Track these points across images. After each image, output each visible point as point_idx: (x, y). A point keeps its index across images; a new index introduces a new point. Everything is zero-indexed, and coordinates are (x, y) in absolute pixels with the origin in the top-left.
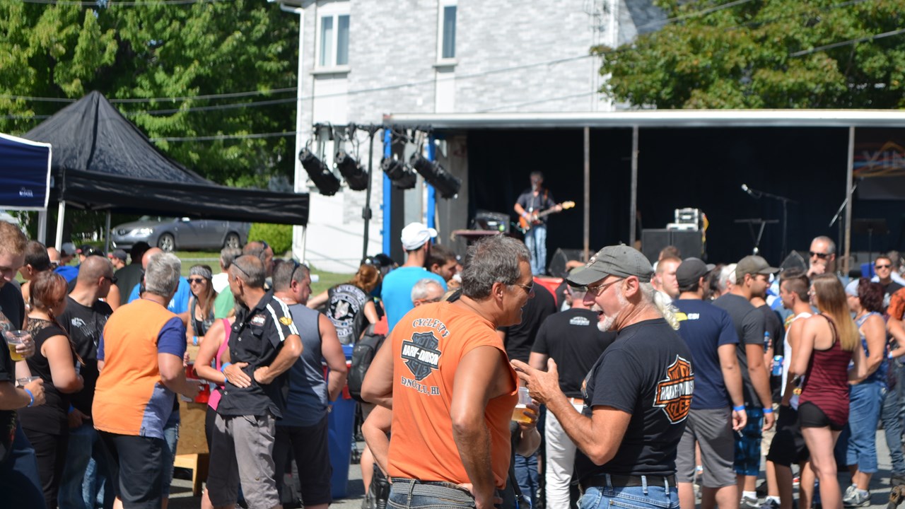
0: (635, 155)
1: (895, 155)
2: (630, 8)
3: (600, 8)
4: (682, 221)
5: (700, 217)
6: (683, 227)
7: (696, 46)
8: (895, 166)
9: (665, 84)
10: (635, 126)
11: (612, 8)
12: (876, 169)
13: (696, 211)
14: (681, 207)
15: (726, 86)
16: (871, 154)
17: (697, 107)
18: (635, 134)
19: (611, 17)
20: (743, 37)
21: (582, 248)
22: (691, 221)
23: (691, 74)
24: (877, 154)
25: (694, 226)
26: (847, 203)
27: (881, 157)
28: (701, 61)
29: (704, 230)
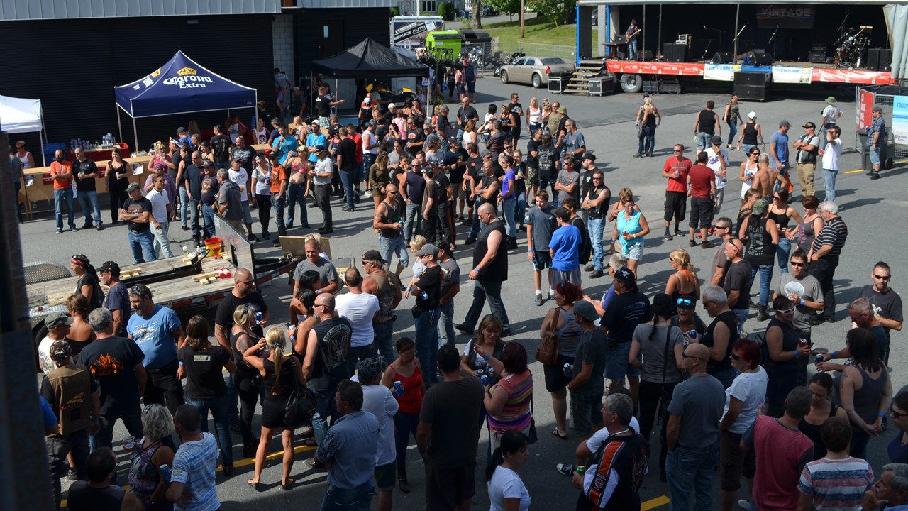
0: (660, 15)
1: (773, 10)
4: (681, 40)
5: (688, 38)
6: (681, 42)
8: (773, 15)
12: (766, 16)
13: (686, 36)
14: (681, 34)
16: (765, 10)
18: (661, 7)
21: (642, 50)
22: (684, 39)
24: (767, 10)
25: (686, 41)
27: (768, 11)
29: (689, 43)
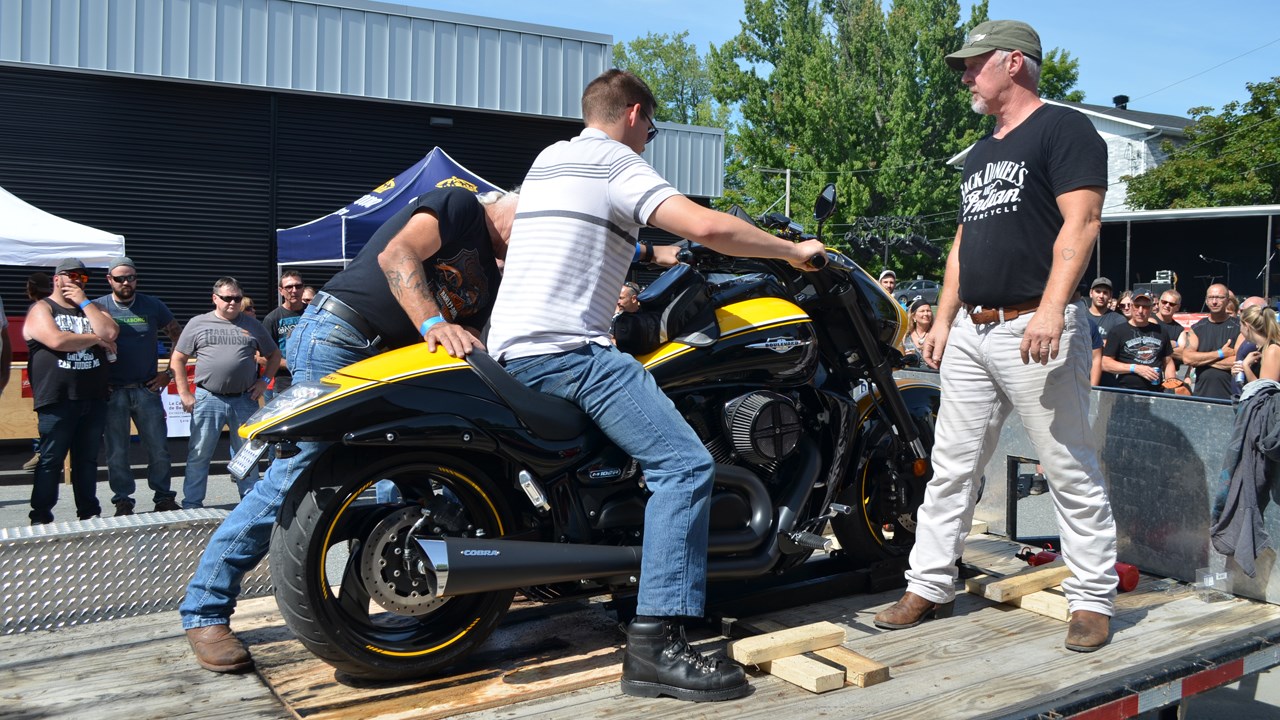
0: (1128, 238)
2: (1153, 154)
3: (1136, 156)
4: (1161, 278)
5: (1172, 275)
6: (1161, 282)
7: (1179, 173)
9: (1160, 196)
10: (1129, 221)
11: (1143, 155)
13: (1170, 272)
14: (1159, 270)
15: (1197, 196)
17: (1175, 208)
18: (1129, 226)
19: (1142, 160)
20: (1211, 165)
22: (1167, 278)
23: (1176, 189)
25: (1169, 281)
26: (1267, 266)
28: (1181, 182)
